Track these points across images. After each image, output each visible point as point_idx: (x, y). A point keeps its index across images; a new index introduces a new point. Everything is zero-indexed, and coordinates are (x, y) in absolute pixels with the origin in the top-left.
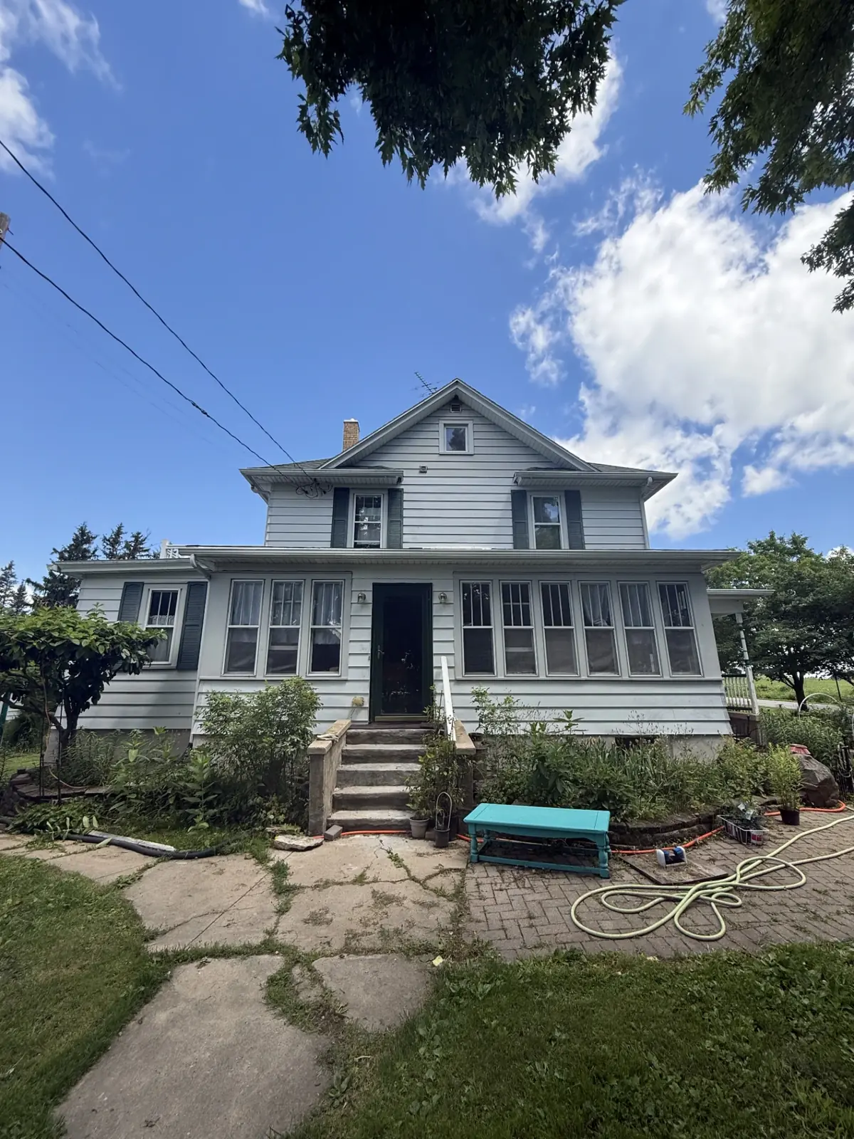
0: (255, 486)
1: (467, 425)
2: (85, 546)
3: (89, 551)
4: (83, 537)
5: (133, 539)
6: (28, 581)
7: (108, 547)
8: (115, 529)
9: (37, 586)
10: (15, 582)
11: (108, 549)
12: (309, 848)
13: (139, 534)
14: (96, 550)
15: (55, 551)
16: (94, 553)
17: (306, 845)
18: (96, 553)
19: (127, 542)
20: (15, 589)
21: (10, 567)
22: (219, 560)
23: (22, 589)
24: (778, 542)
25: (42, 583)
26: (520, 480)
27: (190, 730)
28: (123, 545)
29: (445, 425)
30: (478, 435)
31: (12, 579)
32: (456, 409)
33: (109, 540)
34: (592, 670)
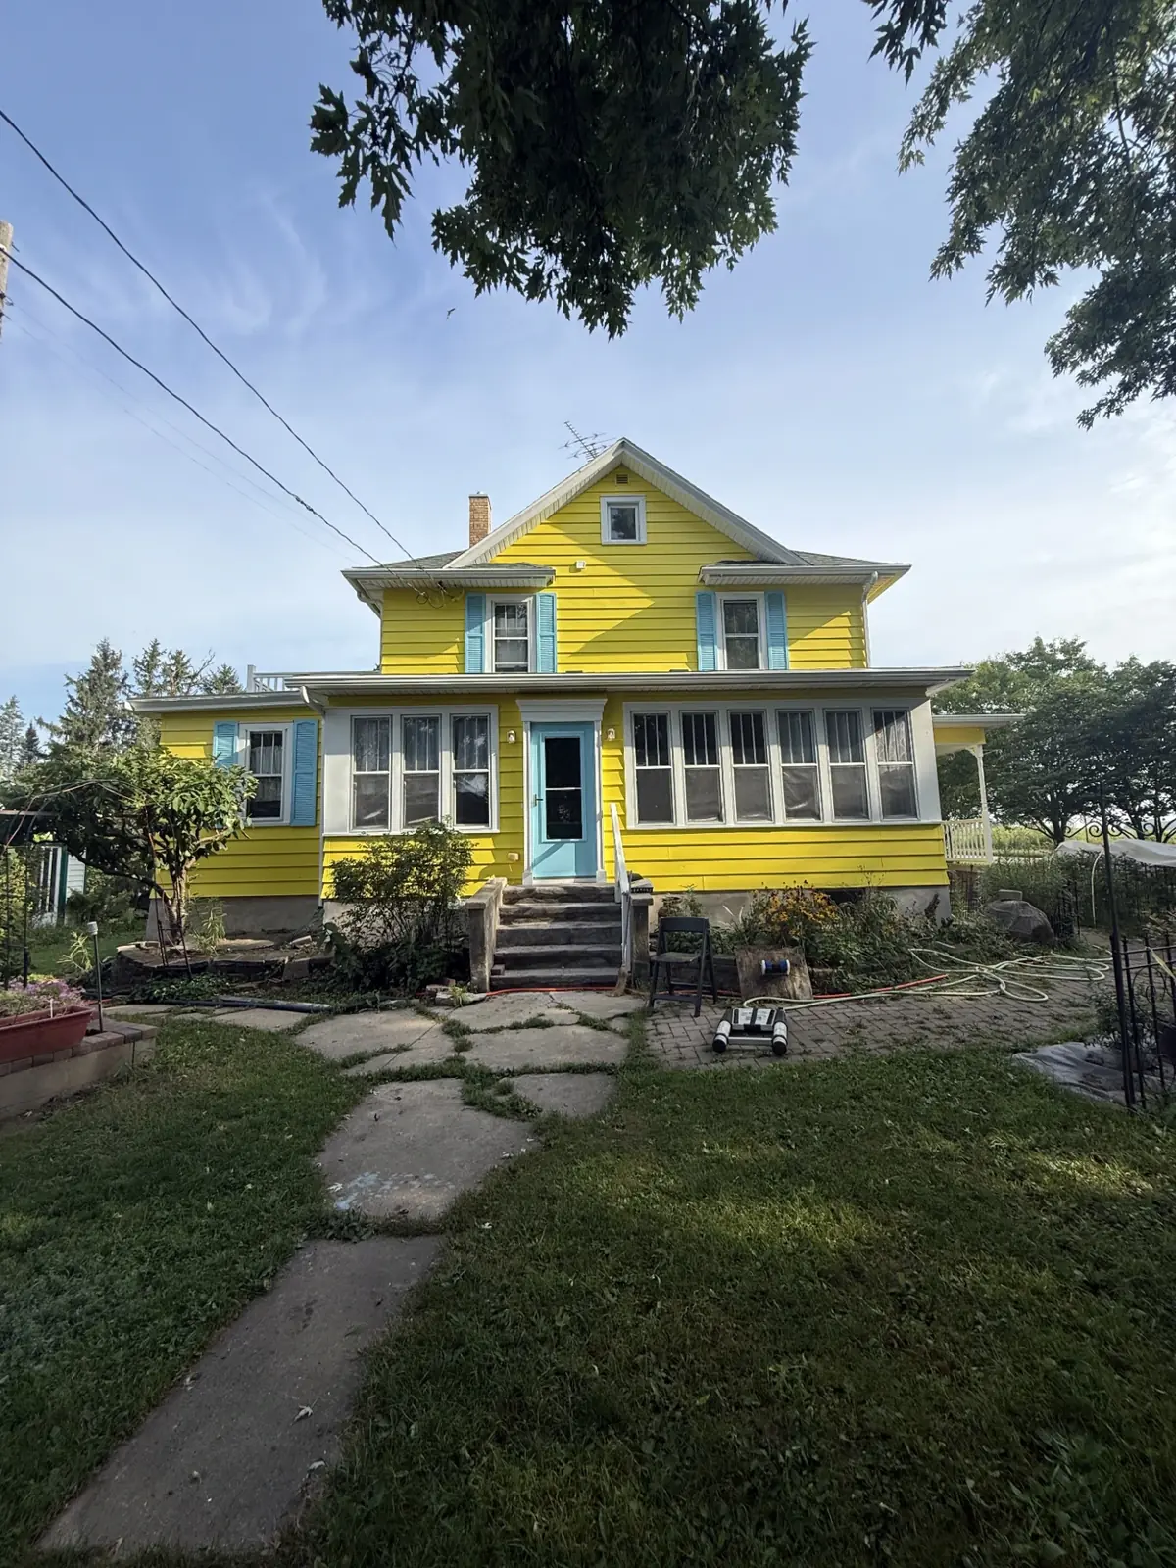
0: (363, 594)
1: (637, 504)
2: (110, 673)
3: (116, 680)
4: (107, 661)
5: (173, 662)
6: (40, 722)
7: (142, 673)
8: (149, 649)
9: (52, 729)
10: (22, 725)
11: (143, 675)
12: (475, 1002)
13: (180, 653)
14: (126, 678)
15: (71, 682)
16: (124, 680)
17: (472, 999)
18: (127, 682)
19: (165, 665)
20: (23, 734)
21: (13, 703)
22: (334, 692)
23: (31, 733)
24: (1048, 650)
25: (59, 725)
26: (707, 580)
27: (318, 896)
28: (160, 670)
29: (608, 504)
30: (653, 518)
31: (17, 721)
32: (622, 480)
33: (143, 664)
34: (790, 814)
